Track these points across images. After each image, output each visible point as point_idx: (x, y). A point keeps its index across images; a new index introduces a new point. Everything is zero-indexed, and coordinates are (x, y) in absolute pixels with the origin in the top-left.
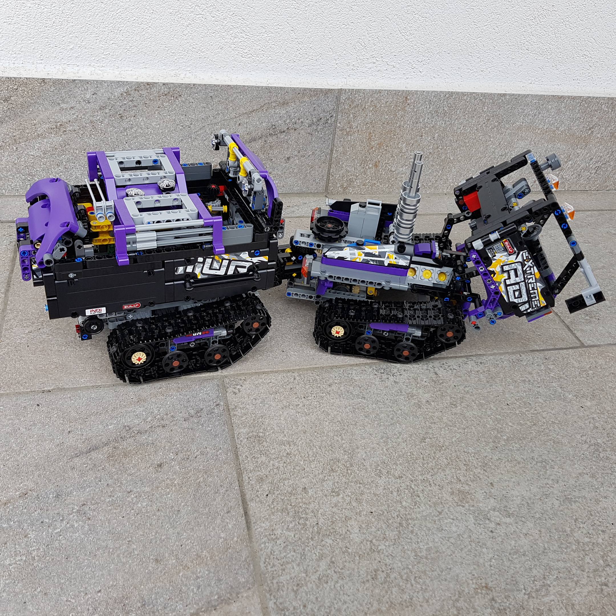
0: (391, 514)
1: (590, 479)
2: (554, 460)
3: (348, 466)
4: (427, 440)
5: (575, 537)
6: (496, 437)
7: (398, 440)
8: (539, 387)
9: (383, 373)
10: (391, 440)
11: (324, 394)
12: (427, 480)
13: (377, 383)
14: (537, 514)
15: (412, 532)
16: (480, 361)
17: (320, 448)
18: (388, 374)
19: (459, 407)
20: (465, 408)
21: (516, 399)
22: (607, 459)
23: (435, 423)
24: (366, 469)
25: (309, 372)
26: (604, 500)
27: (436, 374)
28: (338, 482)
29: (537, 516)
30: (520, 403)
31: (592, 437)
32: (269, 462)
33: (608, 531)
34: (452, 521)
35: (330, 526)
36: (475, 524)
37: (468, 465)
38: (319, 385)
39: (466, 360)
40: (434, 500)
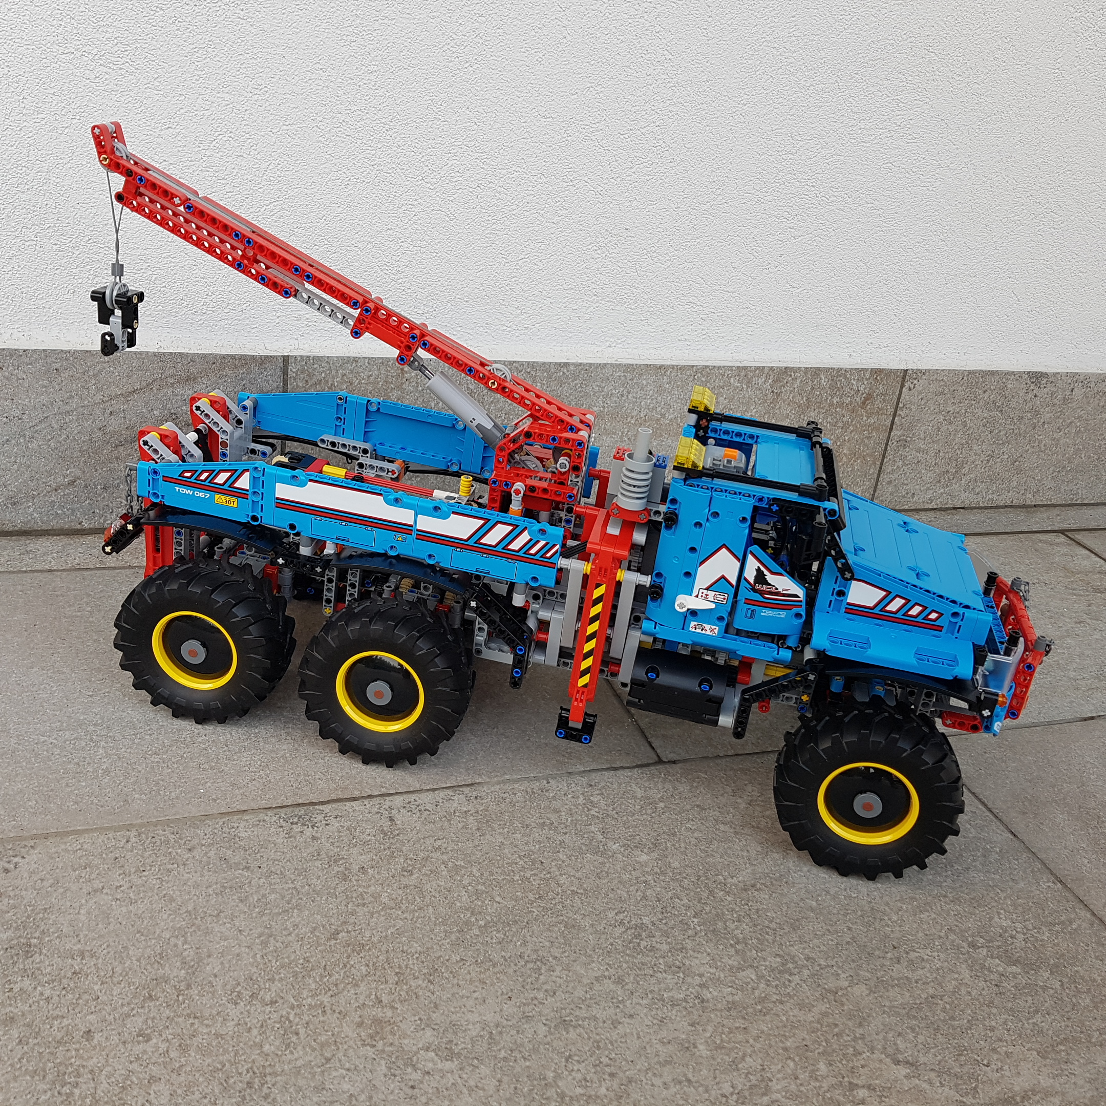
0: (237, 1068)
1: (612, 987)
2: (558, 955)
3: (181, 988)
4: (340, 936)
5: (558, 1087)
6: (467, 923)
7: (289, 938)
8: (566, 833)
9: (297, 823)
10: (275, 939)
11: (176, 866)
12: (321, 1004)
13: (280, 841)
14: (503, 1052)
15: (266, 1097)
16: (475, 794)
17: (139, 960)
18: (304, 825)
19: (417, 875)
20: (427, 875)
21: (519, 857)
22: (650, 951)
23: (364, 904)
24: (213, 993)
25: (159, 827)
26: (627, 1020)
27: (391, 819)
28: (154, 1018)
29: (503, 1054)
30: (526, 863)
31: (634, 914)
32: (35, 988)
33: (621, 1075)
34: (344, 1072)
35: (115, 1096)
36: (385, 1076)
37: (403, 974)
38: (170, 850)
39: (451, 793)
40: (323, 1038)
